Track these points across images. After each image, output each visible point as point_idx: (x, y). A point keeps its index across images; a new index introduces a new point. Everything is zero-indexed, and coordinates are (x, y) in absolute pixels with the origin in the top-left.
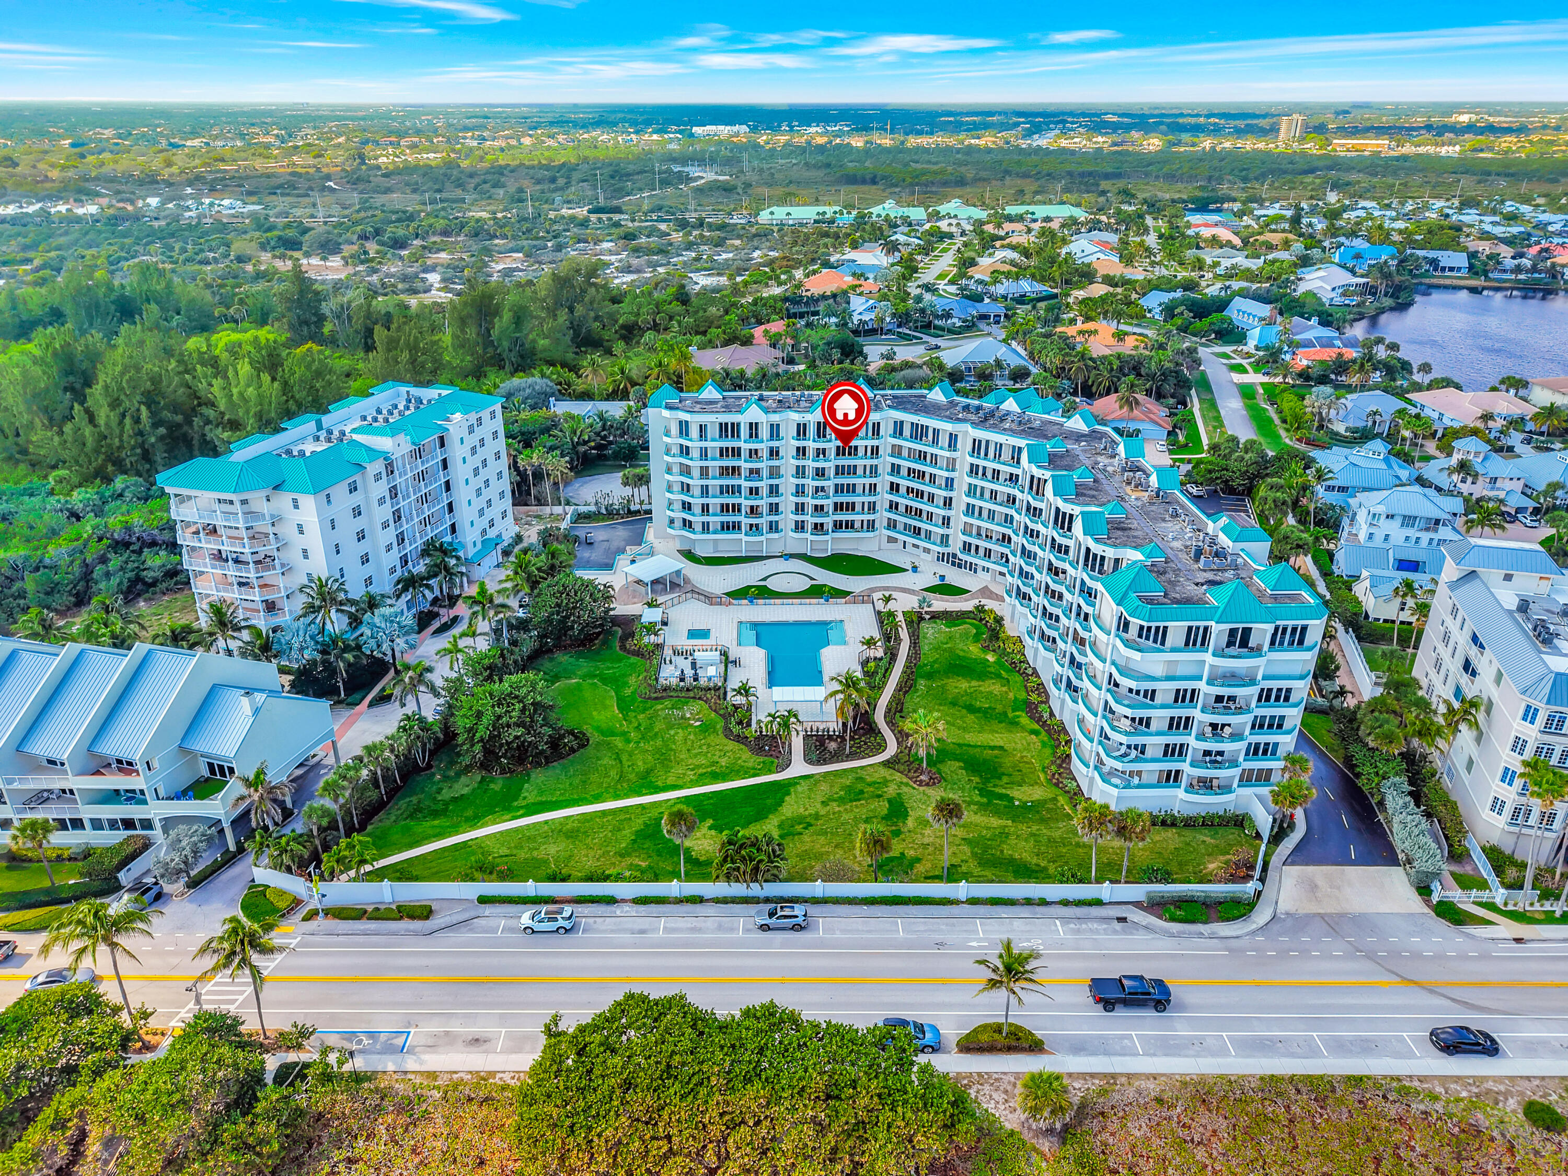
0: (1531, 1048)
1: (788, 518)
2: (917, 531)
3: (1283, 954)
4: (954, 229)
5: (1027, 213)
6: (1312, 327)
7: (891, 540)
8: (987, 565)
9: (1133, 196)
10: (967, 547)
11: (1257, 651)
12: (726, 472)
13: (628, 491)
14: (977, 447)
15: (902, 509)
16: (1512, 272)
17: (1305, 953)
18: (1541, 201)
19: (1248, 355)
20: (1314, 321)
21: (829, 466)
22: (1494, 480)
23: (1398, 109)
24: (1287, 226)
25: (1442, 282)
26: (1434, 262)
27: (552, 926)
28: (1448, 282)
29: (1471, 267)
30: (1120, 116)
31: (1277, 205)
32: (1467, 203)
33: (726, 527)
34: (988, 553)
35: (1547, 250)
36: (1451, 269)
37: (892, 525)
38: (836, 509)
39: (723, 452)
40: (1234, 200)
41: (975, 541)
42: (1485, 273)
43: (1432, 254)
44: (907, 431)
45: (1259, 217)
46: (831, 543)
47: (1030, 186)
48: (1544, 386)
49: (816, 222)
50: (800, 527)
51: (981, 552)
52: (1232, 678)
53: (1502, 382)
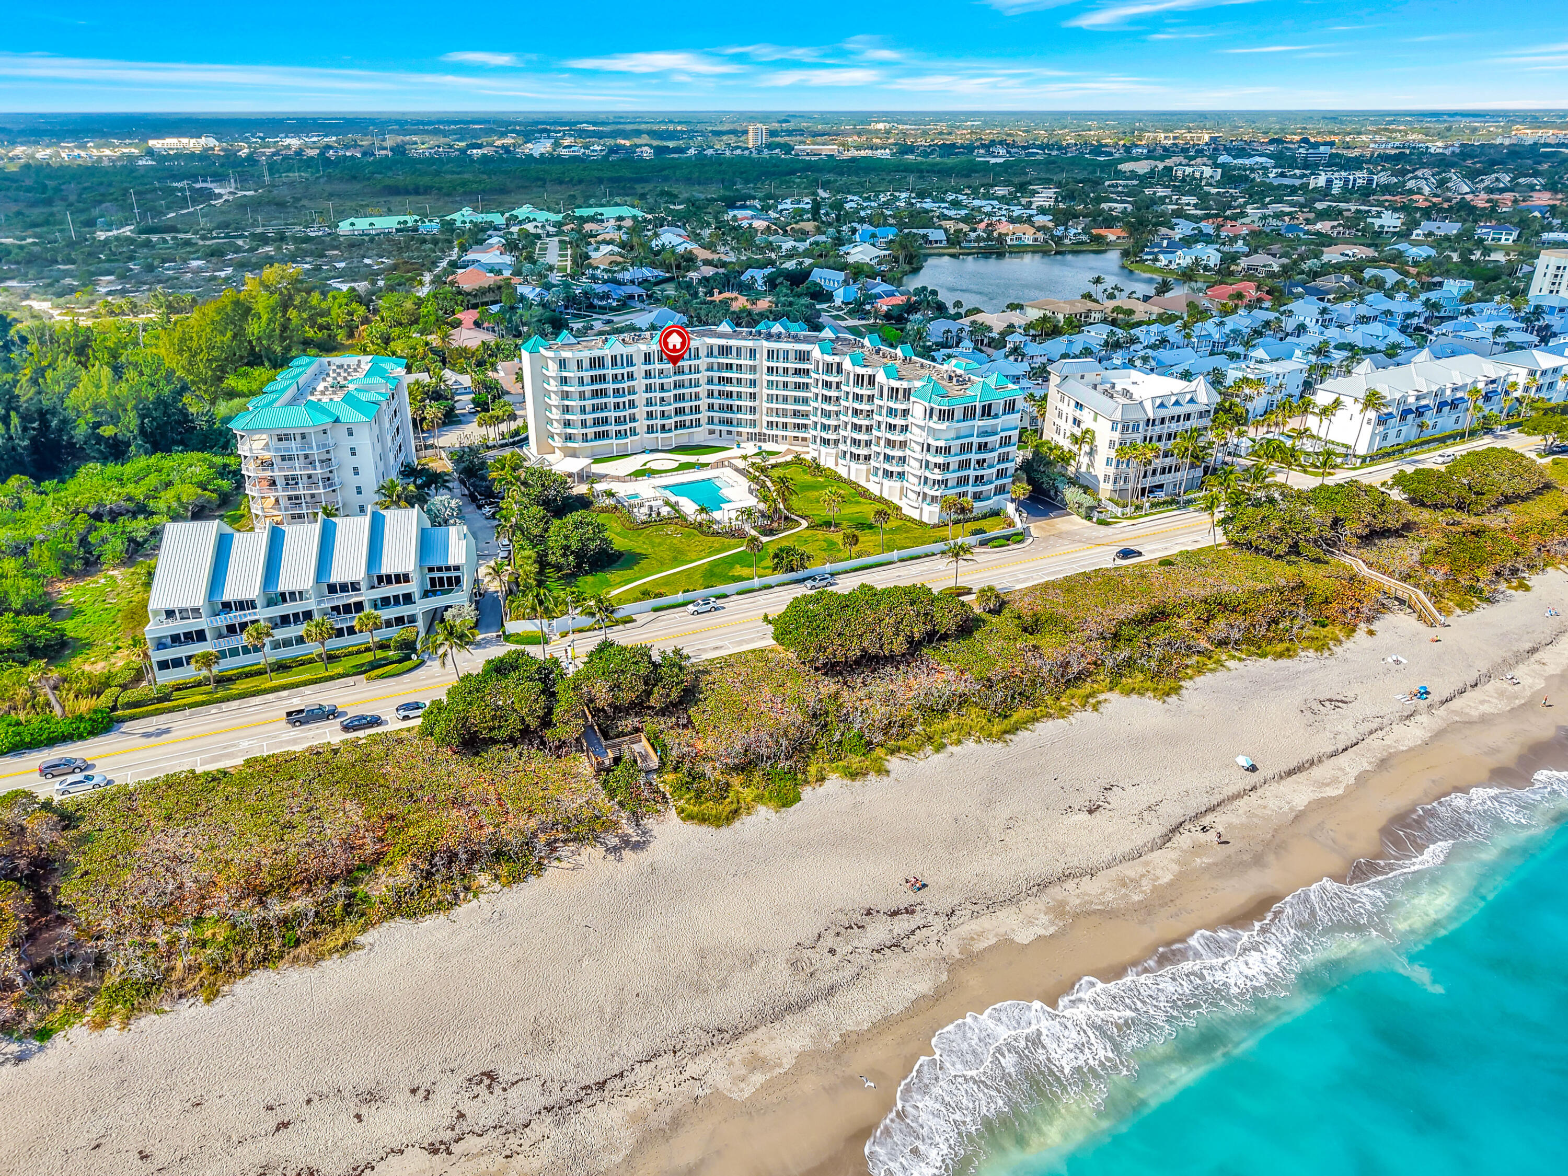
0: (1152, 551)
1: (641, 424)
2: (729, 422)
3: (1046, 548)
4: (540, 231)
5: (596, 214)
6: (879, 284)
7: (712, 432)
8: (785, 433)
9: (676, 196)
10: (770, 424)
11: (996, 416)
12: (596, 394)
13: (483, 430)
14: (771, 354)
15: (716, 407)
16: (975, 241)
17: (1053, 546)
18: (967, 191)
19: (840, 309)
20: (878, 280)
21: (669, 381)
22: (1032, 357)
23: (824, 117)
24: (810, 215)
25: (932, 251)
26: (925, 237)
27: (708, 607)
28: (936, 251)
29: (948, 240)
30: (594, 124)
31: (788, 201)
32: (922, 195)
33: (598, 436)
34: (785, 426)
35: (991, 225)
36: (936, 242)
37: (711, 421)
38: (676, 413)
39: (593, 379)
40: (754, 198)
41: (775, 419)
42: (959, 243)
43: (922, 231)
44: (716, 352)
45: (782, 211)
46: (676, 437)
47: (576, 191)
48: (1032, 307)
49: (398, 230)
50: (650, 430)
51: (780, 425)
52: (984, 433)
53: (1008, 307)
